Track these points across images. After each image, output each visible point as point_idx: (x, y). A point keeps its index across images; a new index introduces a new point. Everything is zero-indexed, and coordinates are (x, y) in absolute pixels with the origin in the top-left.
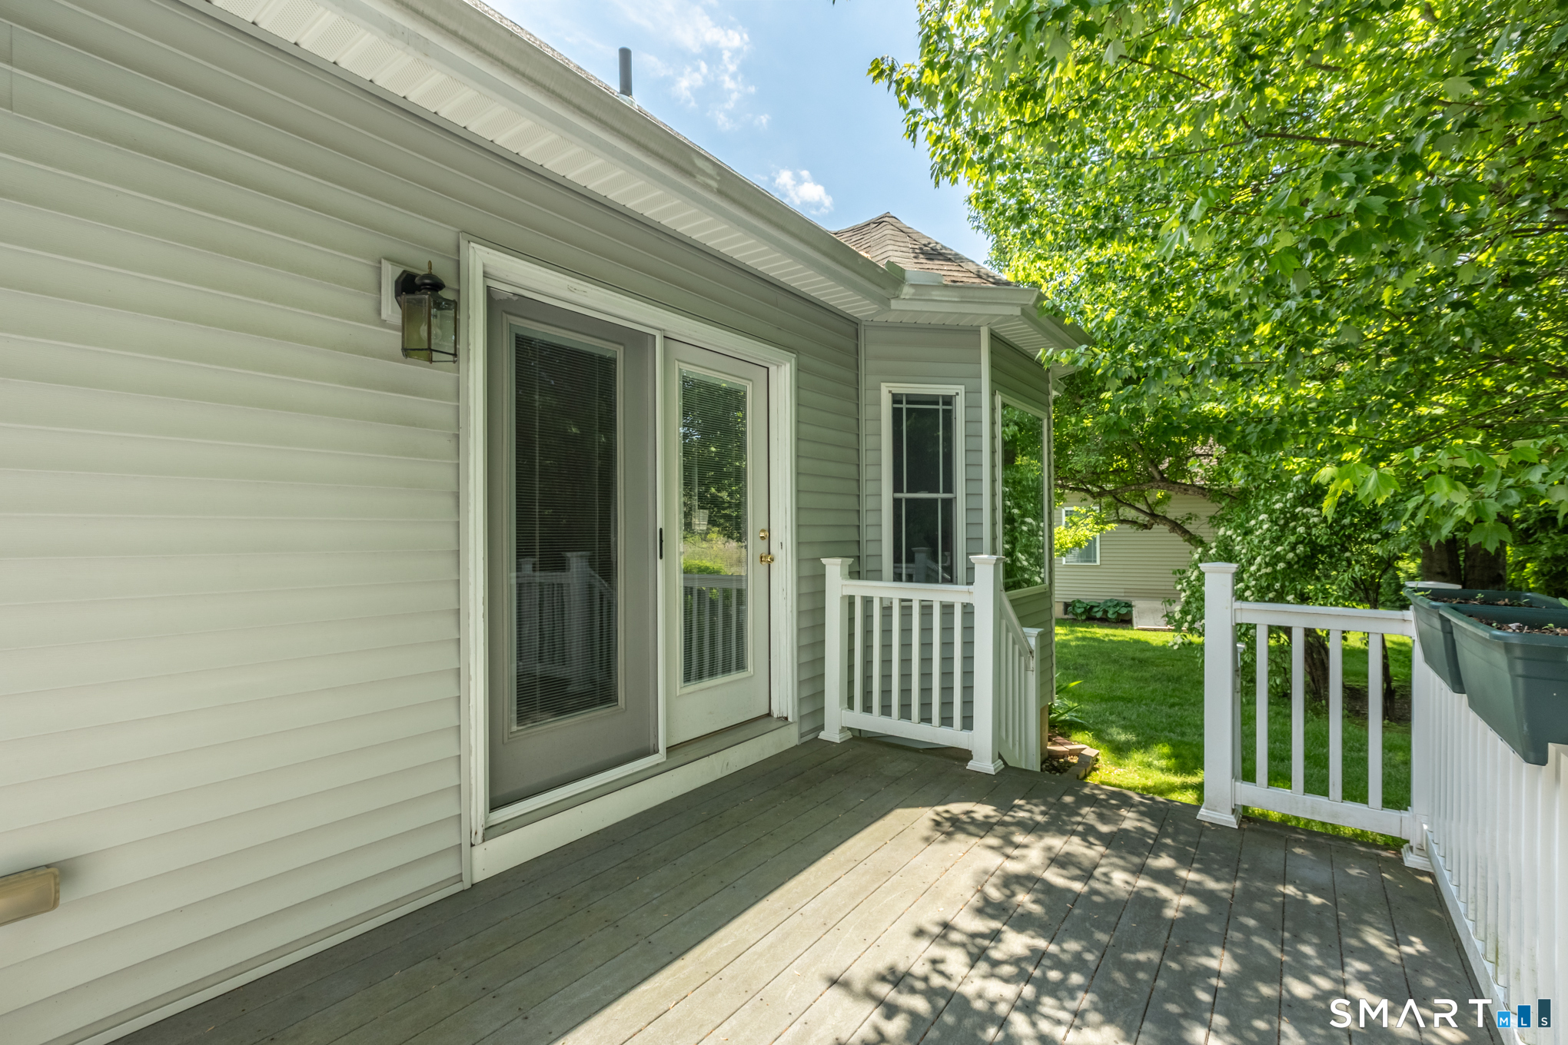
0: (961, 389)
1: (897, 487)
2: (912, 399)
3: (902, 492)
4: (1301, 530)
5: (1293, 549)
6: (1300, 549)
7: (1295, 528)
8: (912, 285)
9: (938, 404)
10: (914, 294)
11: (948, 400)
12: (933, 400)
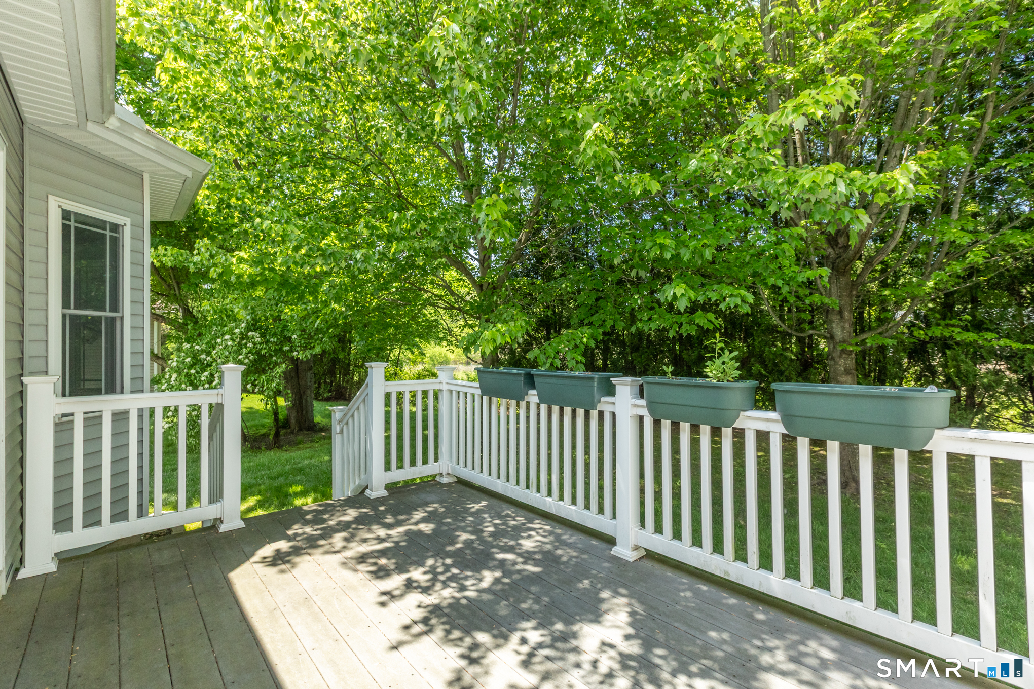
0: (128, 221)
1: (66, 304)
2: (82, 219)
3: (70, 308)
4: (250, 345)
5: (247, 357)
6: (251, 357)
7: (246, 344)
8: (120, 120)
9: (105, 229)
10: (118, 127)
11: (115, 228)
12: (102, 224)
